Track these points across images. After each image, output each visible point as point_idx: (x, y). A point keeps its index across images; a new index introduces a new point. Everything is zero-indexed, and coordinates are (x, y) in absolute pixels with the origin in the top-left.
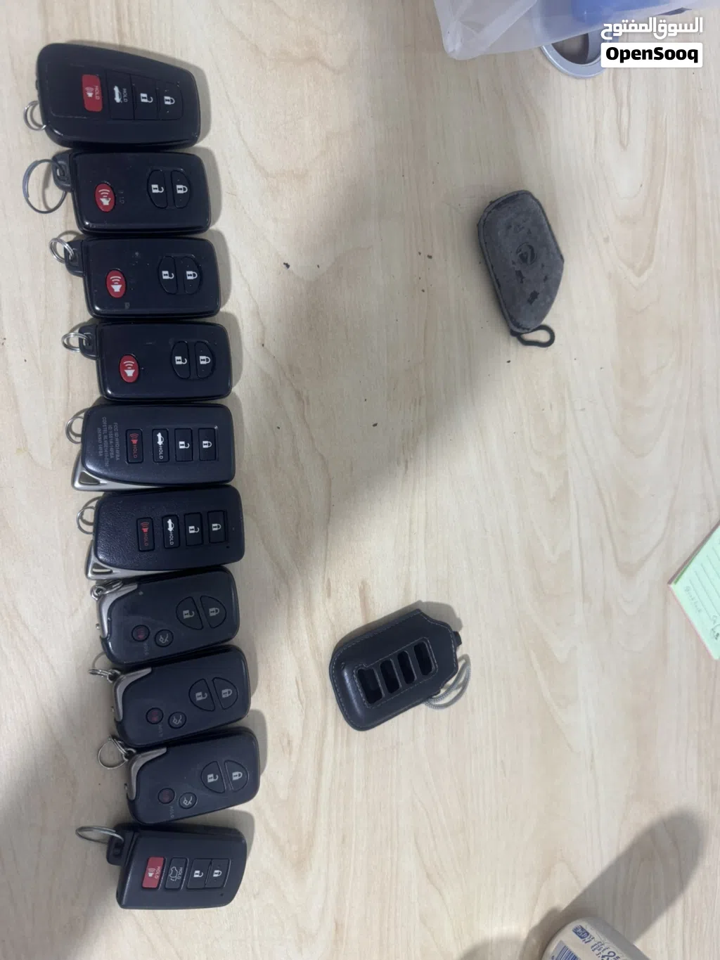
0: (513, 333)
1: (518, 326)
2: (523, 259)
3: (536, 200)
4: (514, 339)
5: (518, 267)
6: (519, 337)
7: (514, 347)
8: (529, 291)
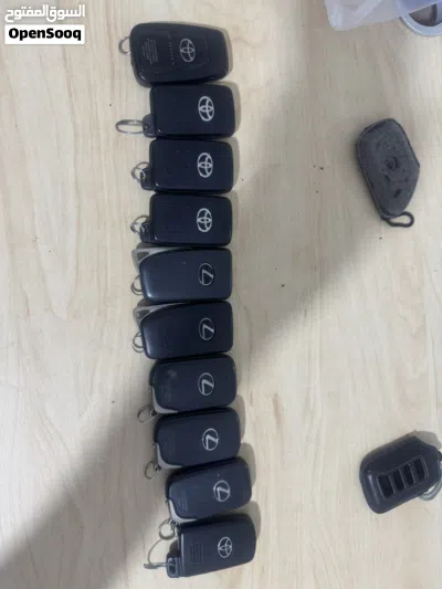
0: (384, 219)
1: (388, 214)
2: (390, 167)
3: (399, 125)
4: (384, 223)
5: (386, 173)
6: (387, 220)
7: (384, 229)
8: (394, 189)
